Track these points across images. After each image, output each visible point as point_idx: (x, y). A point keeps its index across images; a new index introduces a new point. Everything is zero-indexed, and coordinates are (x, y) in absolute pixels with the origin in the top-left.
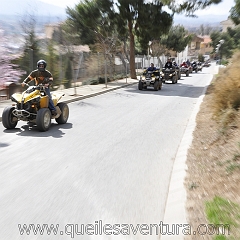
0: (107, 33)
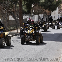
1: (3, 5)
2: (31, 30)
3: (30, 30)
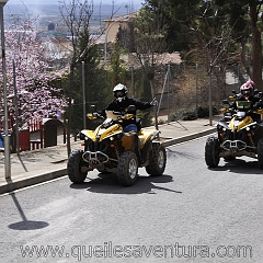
0: (212, 30)
1: (211, 46)
2: (240, 120)
3: (237, 119)
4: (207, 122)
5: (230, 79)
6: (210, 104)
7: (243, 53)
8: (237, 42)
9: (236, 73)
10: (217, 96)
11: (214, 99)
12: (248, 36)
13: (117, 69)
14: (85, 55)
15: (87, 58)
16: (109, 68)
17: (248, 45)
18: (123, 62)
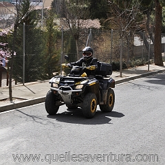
4: (118, 74)
5: (137, 42)
6: (121, 61)
7: (148, 22)
8: (144, 13)
9: (142, 38)
10: (127, 55)
11: (124, 57)
12: (152, 10)
13: (51, 30)
14: (26, 18)
15: (27, 21)
16: (44, 29)
17: (152, 16)
18: (55, 24)
